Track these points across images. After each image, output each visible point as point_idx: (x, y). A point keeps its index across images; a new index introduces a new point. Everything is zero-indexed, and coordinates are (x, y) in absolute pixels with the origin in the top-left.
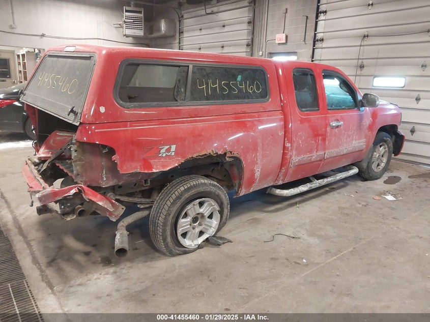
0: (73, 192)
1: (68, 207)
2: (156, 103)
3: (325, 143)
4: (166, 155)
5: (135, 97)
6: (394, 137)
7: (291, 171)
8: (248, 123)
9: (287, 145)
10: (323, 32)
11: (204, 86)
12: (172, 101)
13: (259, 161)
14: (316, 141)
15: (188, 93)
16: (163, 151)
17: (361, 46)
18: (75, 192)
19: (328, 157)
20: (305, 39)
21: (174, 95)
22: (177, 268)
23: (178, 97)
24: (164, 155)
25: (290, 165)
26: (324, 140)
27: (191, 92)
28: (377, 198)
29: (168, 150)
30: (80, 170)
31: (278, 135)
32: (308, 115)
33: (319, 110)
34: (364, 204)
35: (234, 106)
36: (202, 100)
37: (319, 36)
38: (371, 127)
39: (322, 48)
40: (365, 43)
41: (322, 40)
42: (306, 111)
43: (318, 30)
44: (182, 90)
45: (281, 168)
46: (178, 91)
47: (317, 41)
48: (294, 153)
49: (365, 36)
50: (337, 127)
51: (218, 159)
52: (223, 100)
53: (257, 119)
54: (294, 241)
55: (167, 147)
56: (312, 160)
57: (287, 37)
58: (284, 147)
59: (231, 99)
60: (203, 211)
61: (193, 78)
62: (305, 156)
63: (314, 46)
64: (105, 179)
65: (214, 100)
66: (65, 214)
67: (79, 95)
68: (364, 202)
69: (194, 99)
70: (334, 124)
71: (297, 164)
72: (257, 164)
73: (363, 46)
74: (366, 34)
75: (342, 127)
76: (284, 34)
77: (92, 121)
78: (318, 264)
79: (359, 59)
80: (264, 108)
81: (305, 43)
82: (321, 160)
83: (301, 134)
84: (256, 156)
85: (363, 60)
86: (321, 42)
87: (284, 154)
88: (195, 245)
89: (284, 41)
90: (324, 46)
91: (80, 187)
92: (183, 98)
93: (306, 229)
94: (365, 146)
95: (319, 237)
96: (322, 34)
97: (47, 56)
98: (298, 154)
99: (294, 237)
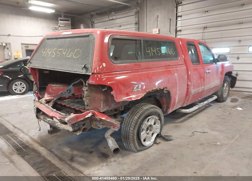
0: (90, 115)
1: (77, 127)
2: (129, 61)
3: (204, 82)
4: (137, 90)
5: (118, 57)
6: (231, 78)
7: (190, 98)
8: (171, 71)
9: (189, 83)
10: (181, 27)
11: (149, 51)
12: (136, 59)
13: (178, 93)
14: (201, 81)
15: (143, 55)
16: (135, 88)
17: (203, 32)
18: (91, 115)
19: (206, 90)
20: (170, 31)
21: (136, 56)
22: (150, 154)
23: (138, 57)
24: (136, 91)
25: (191, 94)
26: (204, 80)
27: (144, 54)
28: (233, 109)
29: (138, 88)
30: (88, 103)
31: (185, 78)
32: (196, 67)
33: (200, 64)
34: (229, 113)
35: (164, 62)
36: (150, 59)
37: (179, 29)
38: (222, 73)
39: (181, 35)
40: (205, 31)
41: (180, 31)
42: (195, 64)
43: (178, 26)
44: (140, 53)
45: (186, 97)
46: (138, 54)
47: (178, 31)
48: (192, 88)
49: (205, 28)
50: (209, 73)
51: (154, 93)
52: (159, 58)
53: (175, 69)
54: (205, 134)
55: (137, 86)
56: (200, 92)
57: (159, 30)
58: (188, 84)
59: (162, 58)
60: (151, 123)
61: (144, 46)
62: (197, 89)
63: (176, 34)
64: (102, 107)
65: (155, 59)
66: (75, 131)
67: (85, 58)
68: (228, 112)
69: (146, 58)
70: (208, 71)
71: (193, 94)
72: (177, 94)
73: (204, 32)
74: (205, 26)
75: (211, 73)
76: (158, 29)
77: (100, 71)
78: (227, 144)
79: (203, 39)
80: (177, 63)
81: (170, 33)
82: (202, 92)
83: (195, 77)
84: (177, 90)
85: (205, 40)
86: (180, 32)
87: (188, 89)
88: (152, 142)
89: (158, 33)
90: (182, 34)
91: (93, 112)
92: (140, 57)
93: (208, 128)
94: (220, 84)
95: (217, 131)
96: (180, 28)
97: (46, 39)
98: (194, 89)
99: (204, 132)
